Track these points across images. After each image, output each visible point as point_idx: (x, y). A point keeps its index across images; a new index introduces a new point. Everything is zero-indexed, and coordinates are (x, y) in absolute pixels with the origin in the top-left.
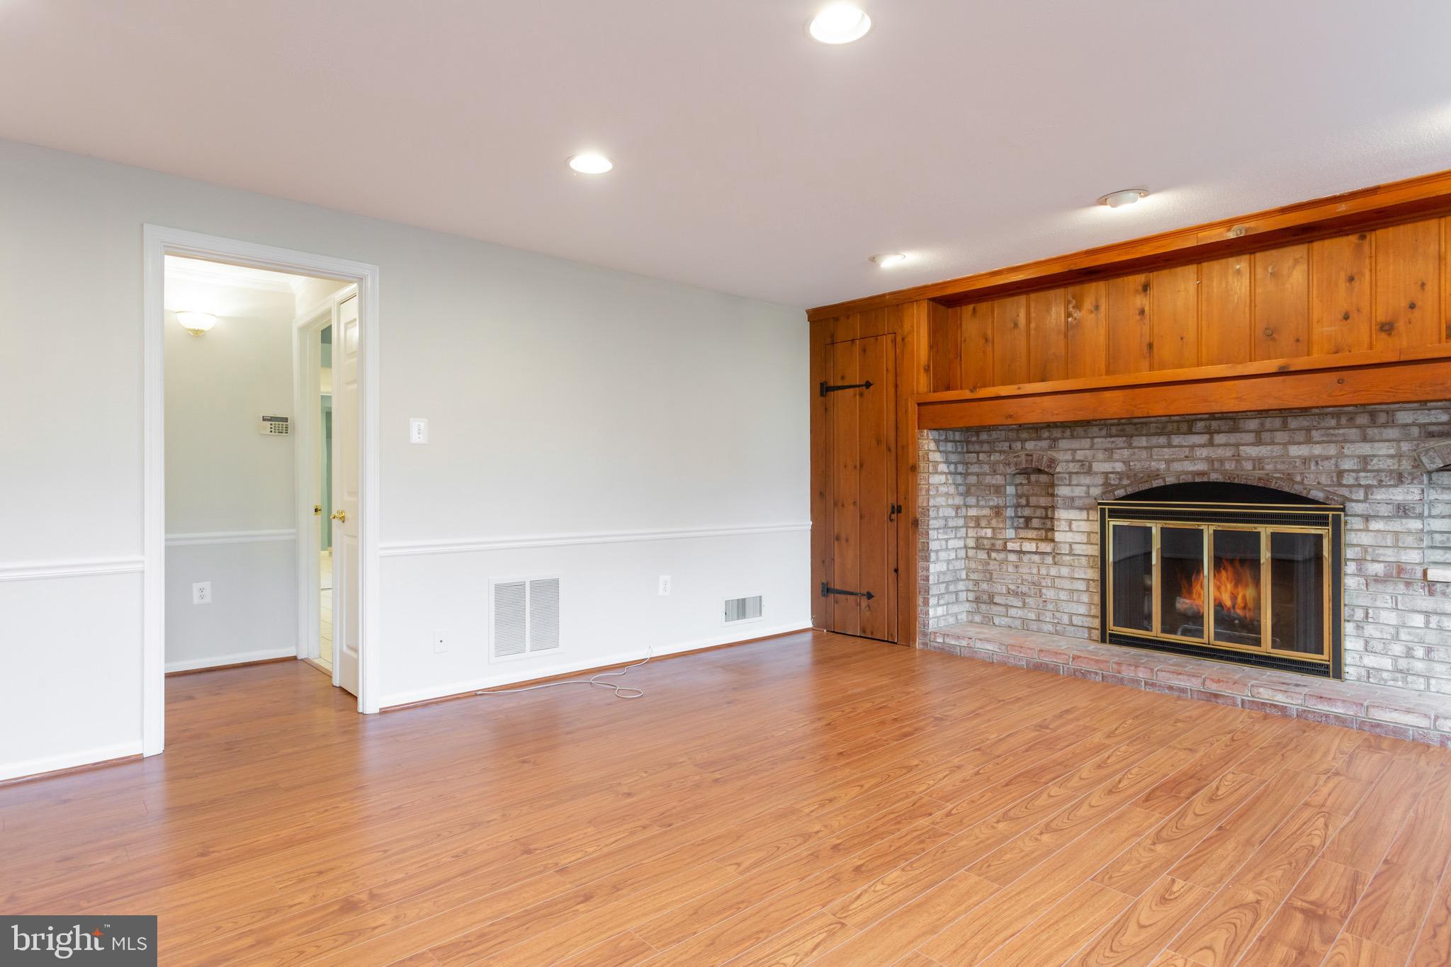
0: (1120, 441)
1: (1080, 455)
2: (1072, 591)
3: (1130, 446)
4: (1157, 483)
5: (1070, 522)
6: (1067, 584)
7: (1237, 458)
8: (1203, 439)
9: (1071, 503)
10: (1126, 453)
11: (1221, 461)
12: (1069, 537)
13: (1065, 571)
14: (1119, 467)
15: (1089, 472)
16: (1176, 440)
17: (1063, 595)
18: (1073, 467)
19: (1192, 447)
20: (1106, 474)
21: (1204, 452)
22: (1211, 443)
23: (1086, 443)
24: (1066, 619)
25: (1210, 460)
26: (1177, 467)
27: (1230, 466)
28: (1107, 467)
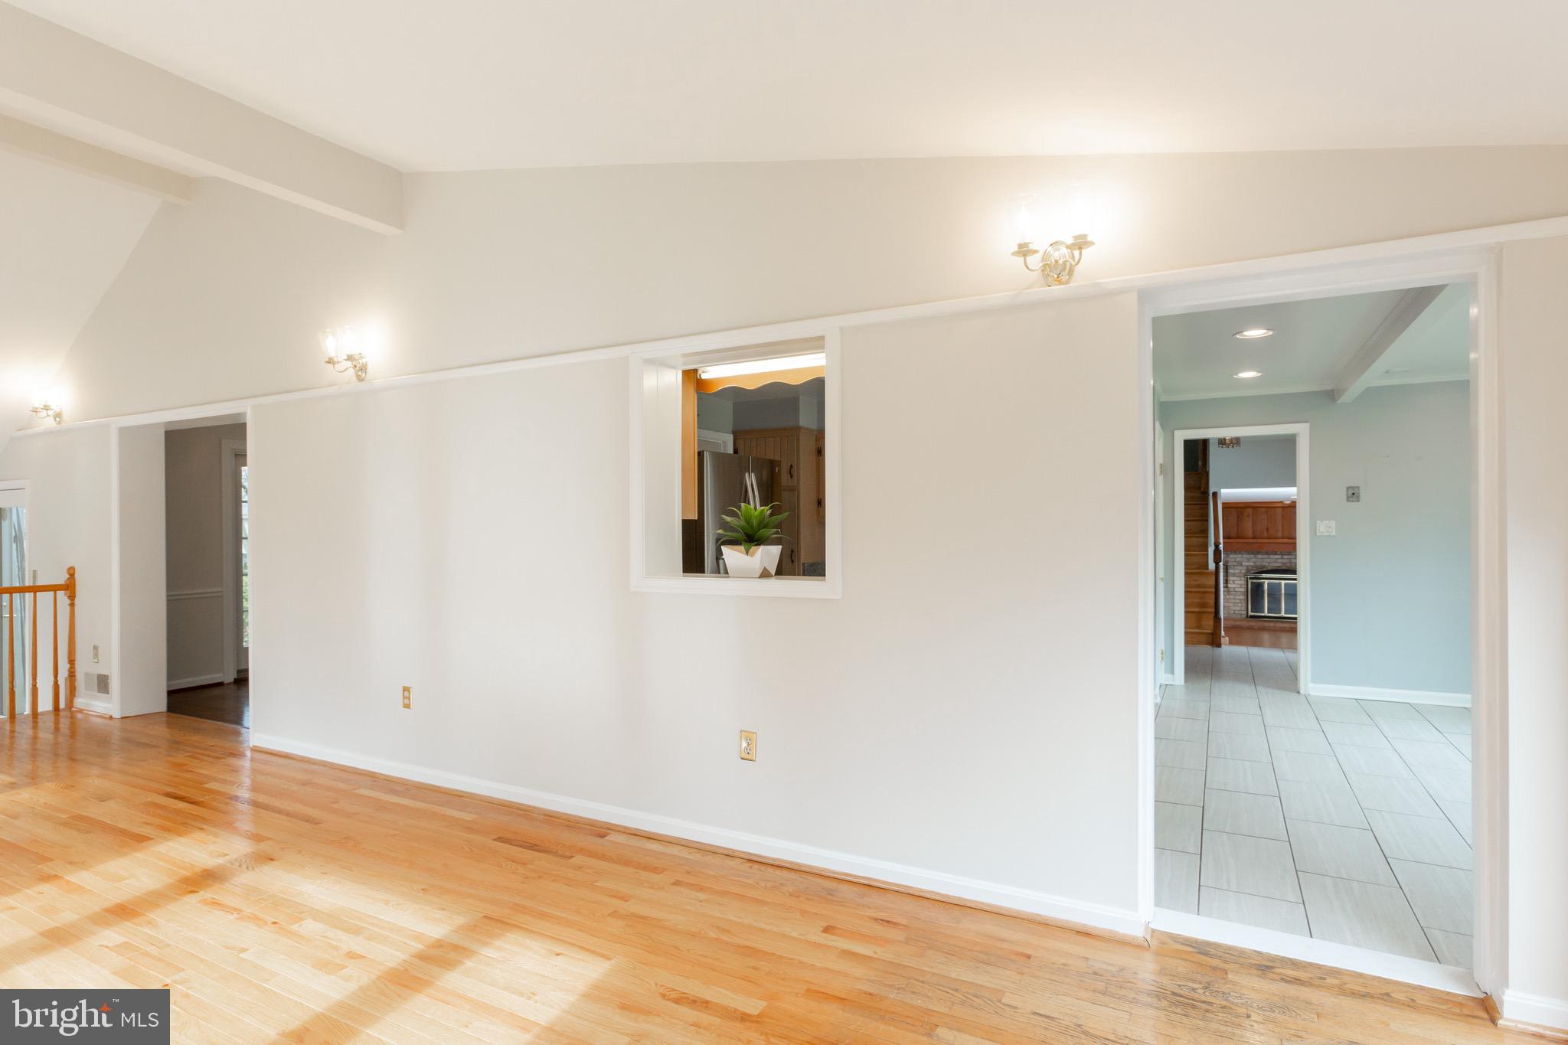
0: (1252, 556)
1: (1238, 560)
2: (1234, 603)
3: (1255, 557)
4: (1266, 569)
5: (1234, 581)
6: (1233, 601)
7: (1290, 562)
8: (1280, 557)
9: (1234, 575)
10: (1254, 560)
11: (1286, 563)
12: (1233, 586)
13: (1232, 597)
14: (1252, 564)
15: (1241, 565)
16: (1271, 556)
17: (1231, 605)
18: (1235, 564)
19: (1277, 559)
20: (1247, 566)
21: (1280, 561)
22: (1282, 558)
23: (1240, 556)
24: (1232, 612)
25: (1282, 563)
26: (1272, 564)
27: (1288, 565)
28: (1247, 564)
